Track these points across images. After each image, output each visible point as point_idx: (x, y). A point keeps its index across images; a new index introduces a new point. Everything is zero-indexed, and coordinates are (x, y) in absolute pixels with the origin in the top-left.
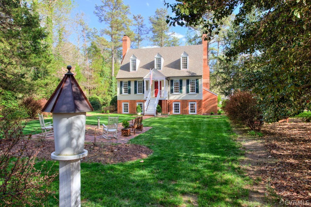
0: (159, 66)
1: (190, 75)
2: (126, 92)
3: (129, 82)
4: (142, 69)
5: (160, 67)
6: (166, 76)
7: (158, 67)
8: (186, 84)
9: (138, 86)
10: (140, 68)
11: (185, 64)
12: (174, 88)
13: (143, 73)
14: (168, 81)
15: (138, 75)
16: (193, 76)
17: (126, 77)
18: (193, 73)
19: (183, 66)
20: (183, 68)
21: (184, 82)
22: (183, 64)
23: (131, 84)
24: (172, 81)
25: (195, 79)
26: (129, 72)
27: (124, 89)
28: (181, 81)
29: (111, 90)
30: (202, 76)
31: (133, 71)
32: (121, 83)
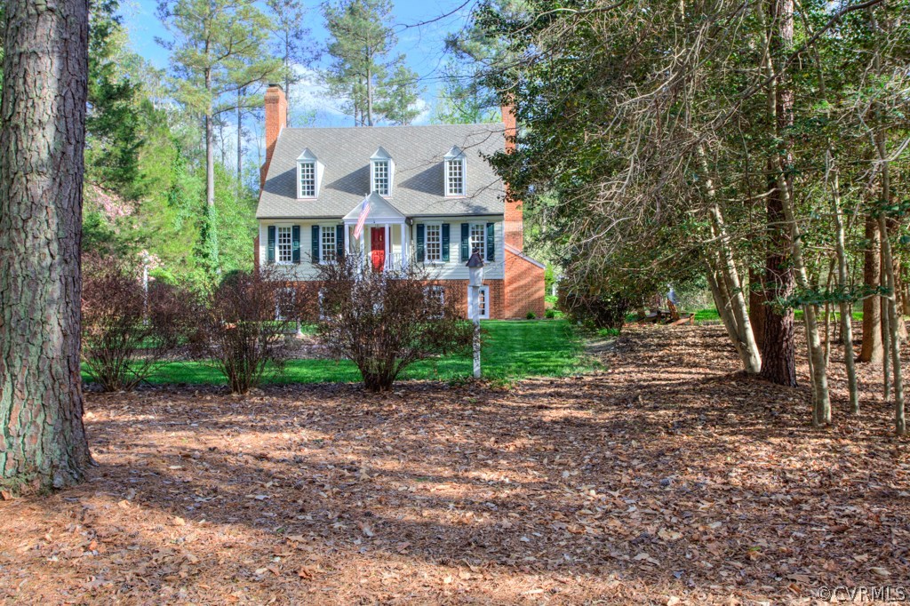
0: (384, 182)
1: (470, 212)
2: (285, 258)
3: (297, 230)
4: (332, 190)
5: (386, 186)
6: (405, 213)
7: (381, 186)
8: (460, 236)
9: (324, 241)
10: (327, 187)
11: (455, 180)
12: (425, 247)
13: (337, 203)
14: (411, 226)
15: (324, 209)
16: (478, 213)
17: (287, 215)
18: (479, 208)
19: (451, 185)
20: (451, 191)
21: (455, 232)
22: (451, 180)
23: (301, 235)
24: (420, 228)
25: (483, 222)
26: (293, 200)
27: (280, 247)
28: (446, 228)
29: (206, 251)
30: (502, 215)
31: (306, 196)
32: (272, 230)
